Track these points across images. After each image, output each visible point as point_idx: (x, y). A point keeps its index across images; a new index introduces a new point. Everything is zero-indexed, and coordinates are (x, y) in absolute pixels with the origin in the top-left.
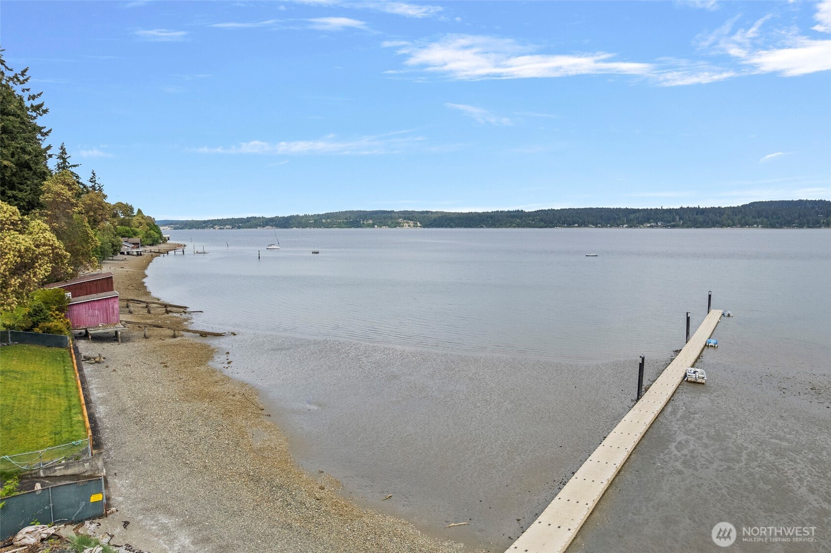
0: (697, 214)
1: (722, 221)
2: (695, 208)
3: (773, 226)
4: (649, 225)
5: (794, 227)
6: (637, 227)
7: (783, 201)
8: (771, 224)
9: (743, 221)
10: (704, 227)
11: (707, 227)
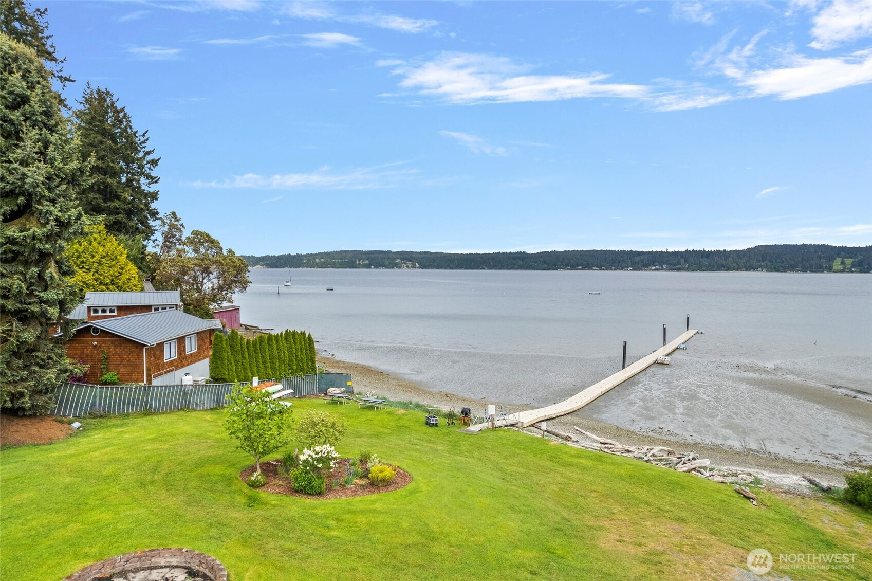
0: (702, 257)
2: (700, 251)
3: (778, 271)
4: (653, 268)
6: (641, 270)
7: (787, 246)
8: (775, 268)
10: (709, 270)
11: (713, 270)
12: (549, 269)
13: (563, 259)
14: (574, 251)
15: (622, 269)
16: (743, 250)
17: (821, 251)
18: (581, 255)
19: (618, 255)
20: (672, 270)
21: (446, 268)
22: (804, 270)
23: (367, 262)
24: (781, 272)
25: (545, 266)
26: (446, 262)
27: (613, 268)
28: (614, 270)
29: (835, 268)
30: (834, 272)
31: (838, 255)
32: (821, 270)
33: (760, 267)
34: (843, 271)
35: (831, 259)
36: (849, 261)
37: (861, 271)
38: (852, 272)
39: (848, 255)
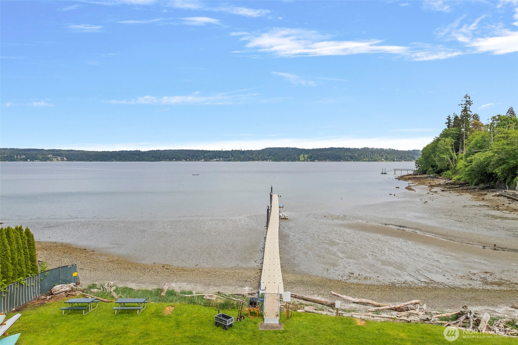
0: (240, 154)
1: (253, 157)
2: (239, 150)
3: (276, 161)
4: (216, 160)
5: (285, 161)
6: (209, 161)
7: (280, 148)
8: (275, 159)
9: (263, 158)
10: (244, 161)
11: (246, 161)
12: (156, 161)
13: (164, 155)
14: (170, 150)
15: (199, 160)
16: (260, 150)
17: (295, 151)
18: (174, 152)
19: (196, 152)
20: (225, 161)
21: (86, 161)
22: (288, 160)
23: (24, 157)
24: (278, 161)
25: (153, 159)
26: (86, 157)
27: (193, 160)
28: (194, 161)
29: (301, 159)
30: (301, 161)
31: (302, 153)
32: (295, 160)
33: (269, 159)
34: (304, 161)
35: (299, 155)
36: (306, 156)
37: (311, 161)
38: (308, 161)
39: (306, 153)
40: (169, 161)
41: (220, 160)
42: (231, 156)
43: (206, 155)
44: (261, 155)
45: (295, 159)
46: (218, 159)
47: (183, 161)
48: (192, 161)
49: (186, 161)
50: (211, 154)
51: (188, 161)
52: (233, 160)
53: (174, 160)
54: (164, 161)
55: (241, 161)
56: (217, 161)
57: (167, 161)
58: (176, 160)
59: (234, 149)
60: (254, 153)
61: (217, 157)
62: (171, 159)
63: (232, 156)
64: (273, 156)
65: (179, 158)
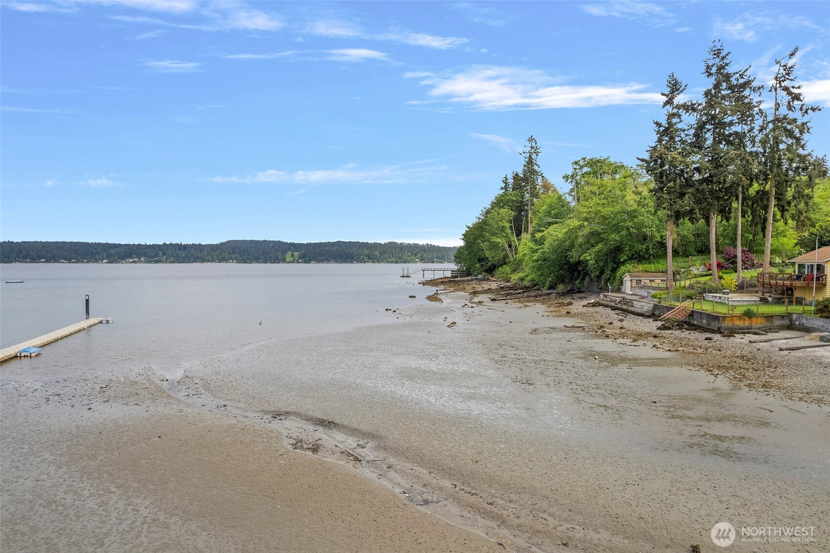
0: (179, 250)
1: (203, 256)
2: (177, 244)
3: (245, 262)
4: (131, 260)
5: (261, 262)
6: (117, 262)
7: (252, 241)
8: (243, 260)
9: (221, 256)
10: (186, 262)
11: (189, 262)
14: (36, 242)
15: (96, 261)
16: (217, 244)
17: (277, 246)
18: (44, 246)
19: (91, 247)
20: (150, 262)
22: (265, 262)
24: (248, 263)
27: (85, 260)
28: (87, 262)
29: (287, 259)
30: (287, 263)
31: (289, 249)
32: (277, 261)
33: (231, 258)
34: (293, 262)
35: (284, 252)
36: (296, 254)
37: (305, 262)
38: (299, 263)
39: (296, 250)
40: (32, 262)
41: (140, 262)
42: (161, 253)
43: (113, 251)
44: (217, 253)
45: (278, 259)
46: (135, 259)
47: (62, 262)
48: (83, 262)
49: (69, 263)
50: (123, 250)
51: (74, 262)
52: (166, 262)
53: (44, 260)
54: (20, 262)
55: (180, 263)
56: (134, 262)
57: (26, 262)
58: (46, 262)
59: (168, 243)
60: (204, 249)
61: (134, 256)
62: (35, 259)
63: (164, 254)
64: (240, 254)
65: (54, 257)
